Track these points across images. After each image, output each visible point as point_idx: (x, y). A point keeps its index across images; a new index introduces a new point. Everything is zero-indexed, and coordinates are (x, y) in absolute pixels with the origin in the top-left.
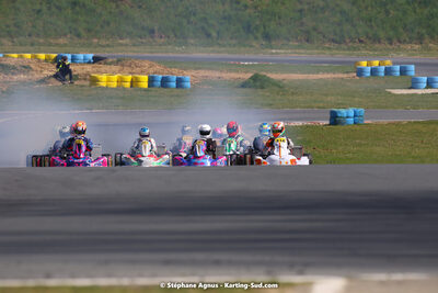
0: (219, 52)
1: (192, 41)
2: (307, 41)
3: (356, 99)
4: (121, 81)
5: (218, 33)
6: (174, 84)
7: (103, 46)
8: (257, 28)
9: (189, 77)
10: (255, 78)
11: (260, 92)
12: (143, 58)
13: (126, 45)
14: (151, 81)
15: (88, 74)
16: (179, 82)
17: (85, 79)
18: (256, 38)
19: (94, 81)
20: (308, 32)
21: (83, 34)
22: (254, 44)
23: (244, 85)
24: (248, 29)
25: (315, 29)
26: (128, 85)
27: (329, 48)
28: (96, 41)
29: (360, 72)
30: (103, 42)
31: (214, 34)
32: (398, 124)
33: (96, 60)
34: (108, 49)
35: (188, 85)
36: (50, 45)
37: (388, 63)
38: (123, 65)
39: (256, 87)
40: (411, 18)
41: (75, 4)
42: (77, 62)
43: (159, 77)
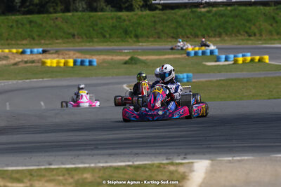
0: (110, 46)
1: (96, 40)
2: (159, 38)
3: (187, 69)
4: (58, 63)
5: (110, 35)
6: (87, 64)
7: (47, 44)
8: (131, 32)
9: (95, 59)
10: (132, 59)
11: (135, 66)
12: (70, 50)
13: (60, 43)
14: (75, 62)
15: (40, 59)
16: (90, 62)
17: (39, 62)
18: (131, 37)
19: (44, 63)
20: (158, 33)
21: (36, 38)
22: (130, 40)
23: (126, 63)
24: (126, 32)
25: (162, 31)
26: (62, 65)
27: (171, 42)
28: (43, 41)
29: (188, 54)
30: (47, 42)
31: (108, 36)
32: (211, 81)
33: (44, 52)
34: (49, 46)
35: (95, 64)
36: (18, 44)
38: (59, 54)
39: (132, 64)
40: (215, 24)
41: (31, 22)
42: (34, 53)
43: (79, 60)
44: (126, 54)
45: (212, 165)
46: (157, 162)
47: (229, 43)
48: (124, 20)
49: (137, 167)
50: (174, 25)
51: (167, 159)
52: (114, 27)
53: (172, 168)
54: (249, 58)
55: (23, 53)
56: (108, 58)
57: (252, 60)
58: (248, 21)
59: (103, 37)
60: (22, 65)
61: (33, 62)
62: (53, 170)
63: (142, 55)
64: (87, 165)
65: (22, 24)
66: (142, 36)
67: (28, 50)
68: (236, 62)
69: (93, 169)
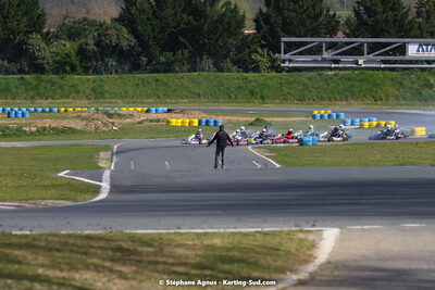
0: (236, 106)
1: (221, 100)
2: (285, 100)
4: (183, 122)
5: (236, 96)
6: (212, 124)
7: (173, 104)
8: (257, 93)
9: (220, 120)
10: (257, 120)
12: (195, 110)
13: (185, 103)
14: (200, 122)
15: (165, 119)
16: (215, 123)
17: (164, 121)
18: (256, 98)
19: (168, 122)
20: (284, 95)
21: (162, 97)
22: (255, 102)
23: (251, 124)
24: (252, 93)
25: (288, 93)
26: (187, 124)
27: (297, 104)
28: (168, 100)
29: (314, 117)
30: (173, 101)
31: (233, 96)
33: (169, 111)
34: (175, 105)
36: (143, 103)
37: (329, 112)
38: (184, 114)
39: (257, 125)
40: (341, 87)
41: (157, 80)
42: (159, 112)
43: (204, 120)
44: (252, 116)
45: (341, 234)
46: (286, 229)
47: (356, 106)
48: (251, 81)
49: (267, 234)
50: (301, 87)
51: (296, 226)
52: (241, 88)
53: (301, 236)
54: (375, 123)
55: (148, 111)
56: (234, 118)
57: (378, 125)
58: (376, 85)
59: (229, 96)
60: (147, 123)
61: (158, 121)
62: (182, 234)
63: (269, 116)
64: (216, 230)
65: (149, 83)
66: (268, 98)
67: (154, 109)
68: (362, 126)
69: (223, 235)
